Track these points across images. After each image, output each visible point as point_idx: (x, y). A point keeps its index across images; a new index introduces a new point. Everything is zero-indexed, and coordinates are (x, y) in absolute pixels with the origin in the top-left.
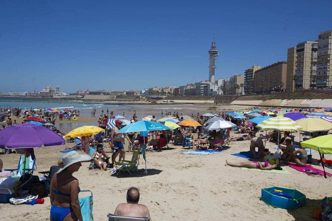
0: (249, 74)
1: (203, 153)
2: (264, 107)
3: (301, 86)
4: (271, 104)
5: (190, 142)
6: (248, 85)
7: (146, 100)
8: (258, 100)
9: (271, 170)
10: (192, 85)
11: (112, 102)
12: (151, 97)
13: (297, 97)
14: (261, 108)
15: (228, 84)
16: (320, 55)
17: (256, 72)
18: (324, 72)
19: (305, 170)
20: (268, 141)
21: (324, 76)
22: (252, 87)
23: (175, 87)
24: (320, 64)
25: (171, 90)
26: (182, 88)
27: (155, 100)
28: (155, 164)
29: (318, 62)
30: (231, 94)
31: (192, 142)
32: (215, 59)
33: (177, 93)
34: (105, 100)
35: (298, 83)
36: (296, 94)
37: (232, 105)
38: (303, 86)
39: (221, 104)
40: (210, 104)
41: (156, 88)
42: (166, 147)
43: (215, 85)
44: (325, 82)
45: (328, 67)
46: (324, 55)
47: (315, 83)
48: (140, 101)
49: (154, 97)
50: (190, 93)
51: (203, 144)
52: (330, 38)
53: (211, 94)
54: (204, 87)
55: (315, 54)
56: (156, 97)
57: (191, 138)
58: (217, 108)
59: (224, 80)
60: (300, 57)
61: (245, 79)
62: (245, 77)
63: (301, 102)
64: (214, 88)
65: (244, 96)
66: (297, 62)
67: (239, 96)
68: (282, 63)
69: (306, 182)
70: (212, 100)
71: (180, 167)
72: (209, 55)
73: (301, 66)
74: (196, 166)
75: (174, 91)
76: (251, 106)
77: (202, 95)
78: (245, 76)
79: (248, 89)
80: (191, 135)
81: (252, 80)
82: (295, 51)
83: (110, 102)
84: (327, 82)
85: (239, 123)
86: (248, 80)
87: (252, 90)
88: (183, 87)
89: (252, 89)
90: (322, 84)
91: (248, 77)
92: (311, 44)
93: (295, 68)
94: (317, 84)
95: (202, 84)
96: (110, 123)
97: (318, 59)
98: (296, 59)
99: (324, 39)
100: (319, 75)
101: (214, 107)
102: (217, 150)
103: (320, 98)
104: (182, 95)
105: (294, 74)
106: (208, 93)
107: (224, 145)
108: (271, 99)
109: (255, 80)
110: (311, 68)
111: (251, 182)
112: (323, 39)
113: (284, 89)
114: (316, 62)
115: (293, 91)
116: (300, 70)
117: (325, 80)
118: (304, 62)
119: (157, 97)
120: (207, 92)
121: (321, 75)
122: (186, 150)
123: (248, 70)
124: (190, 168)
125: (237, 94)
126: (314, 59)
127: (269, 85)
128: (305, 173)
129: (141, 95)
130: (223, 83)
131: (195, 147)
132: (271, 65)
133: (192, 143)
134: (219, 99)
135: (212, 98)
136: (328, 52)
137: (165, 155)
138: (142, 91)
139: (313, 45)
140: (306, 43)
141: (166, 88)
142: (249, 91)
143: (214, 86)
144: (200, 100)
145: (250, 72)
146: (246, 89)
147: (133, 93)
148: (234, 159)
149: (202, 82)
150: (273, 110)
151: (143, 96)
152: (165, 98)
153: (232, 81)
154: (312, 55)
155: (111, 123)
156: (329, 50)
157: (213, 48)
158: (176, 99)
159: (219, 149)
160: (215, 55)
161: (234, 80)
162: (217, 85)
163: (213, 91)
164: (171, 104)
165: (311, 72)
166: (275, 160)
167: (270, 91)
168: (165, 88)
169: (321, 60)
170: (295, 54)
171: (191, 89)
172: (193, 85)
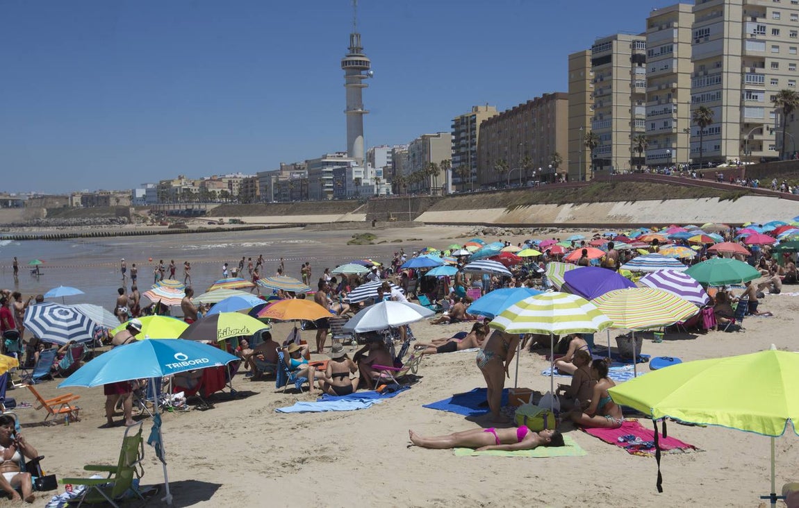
0: (463, 131)
1: (342, 404)
2: (511, 229)
3: (608, 162)
4: (531, 217)
5: (300, 372)
6: (463, 163)
7: (152, 221)
8: (495, 207)
9: (534, 448)
10: (296, 167)
11: (35, 231)
12: (166, 208)
13: (597, 194)
14: (503, 231)
15: (404, 161)
16: (653, 74)
17: (485, 124)
18: (666, 124)
19: (622, 440)
20: (525, 349)
21: (665, 134)
22: (474, 170)
23: (242, 176)
24: (653, 100)
25: (230, 184)
26: (264, 177)
27: (180, 220)
28: (194, 462)
29: (649, 93)
30: (414, 192)
31: (307, 372)
32: (361, 87)
33: (250, 194)
34: (9, 226)
35: (599, 156)
36: (596, 186)
37: (419, 224)
38: (614, 164)
39: (388, 223)
40: (354, 224)
41: (183, 180)
42: (227, 390)
43: (366, 167)
44: (668, 151)
45: (675, 108)
46: (663, 76)
47: (643, 155)
48: (130, 222)
49: (177, 208)
50: (292, 191)
51: (339, 378)
52: (675, 28)
53: (357, 193)
54: (334, 172)
55: (641, 71)
56: (184, 208)
57: (301, 360)
58: (375, 236)
59: (393, 150)
60: (602, 80)
61: (453, 145)
62: (453, 141)
63: (610, 209)
64: (366, 175)
65: (454, 195)
66: (594, 94)
67: (440, 197)
68: (554, 97)
69: (624, 476)
70: (361, 211)
71: (275, 466)
72: (344, 72)
73: (604, 105)
74: (324, 458)
75: (240, 189)
76: (474, 227)
77: (330, 197)
78: (454, 137)
79: (463, 175)
80: (301, 349)
81: (473, 149)
82: (589, 64)
83: (26, 231)
84: (674, 151)
85: (443, 290)
86: (463, 150)
87: (475, 177)
88: (270, 174)
89: (475, 174)
90: (661, 157)
91: (463, 138)
92: (630, 43)
93: (590, 112)
94: (649, 157)
95: (328, 164)
96: (33, 320)
97: (648, 87)
98: (592, 86)
99: (660, 29)
100: (652, 133)
101: (366, 234)
102: (381, 392)
103: (657, 198)
104: (267, 200)
105: (588, 130)
106: (347, 190)
107: (401, 374)
108: (530, 204)
109: (483, 147)
110: (631, 111)
111: (482, 495)
112: (657, 28)
113: (564, 173)
114: (643, 94)
115: (588, 179)
116: (604, 117)
117: (669, 146)
118: (614, 95)
119: (187, 210)
120: (344, 188)
121: (657, 131)
122: (290, 396)
123: (462, 118)
124: (304, 466)
125: (432, 192)
126: (638, 85)
127: (521, 161)
128: (622, 449)
129: (133, 206)
130: (390, 160)
131: (316, 383)
132: (526, 103)
133: (306, 374)
134: (380, 210)
135: (360, 204)
136: (672, 64)
137: (225, 419)
138: (137, 191)
139: (634, 45)
140: (616, 39)
141: (216, 178)
142: (466, 180)
143: (362, 170)
144: (323, 213)
145: (467, 124)
146: (459, 177)
147: (106, 199)
148: (433, 422)
149: (325, 157)
150: (537, 235)
151: (139, 208)
152: (215, 213)
153: (416, 152)
154: (632, 74)
155: (37, 317)
156: (675, 61)
157: (355, 50)
158: (248, 215)
159: (389, 389)
160: (363, 72)
161: (422, 147)
162: (373, 166)
163: (360, 184)
164: (233, 230)
165: (632, 124)
166: (545, 417)
167: (524, 180)
168: (211, 180)
169: (656, 88)
170: (588, 70)
171: (293, 181)
172: (299, 168)
